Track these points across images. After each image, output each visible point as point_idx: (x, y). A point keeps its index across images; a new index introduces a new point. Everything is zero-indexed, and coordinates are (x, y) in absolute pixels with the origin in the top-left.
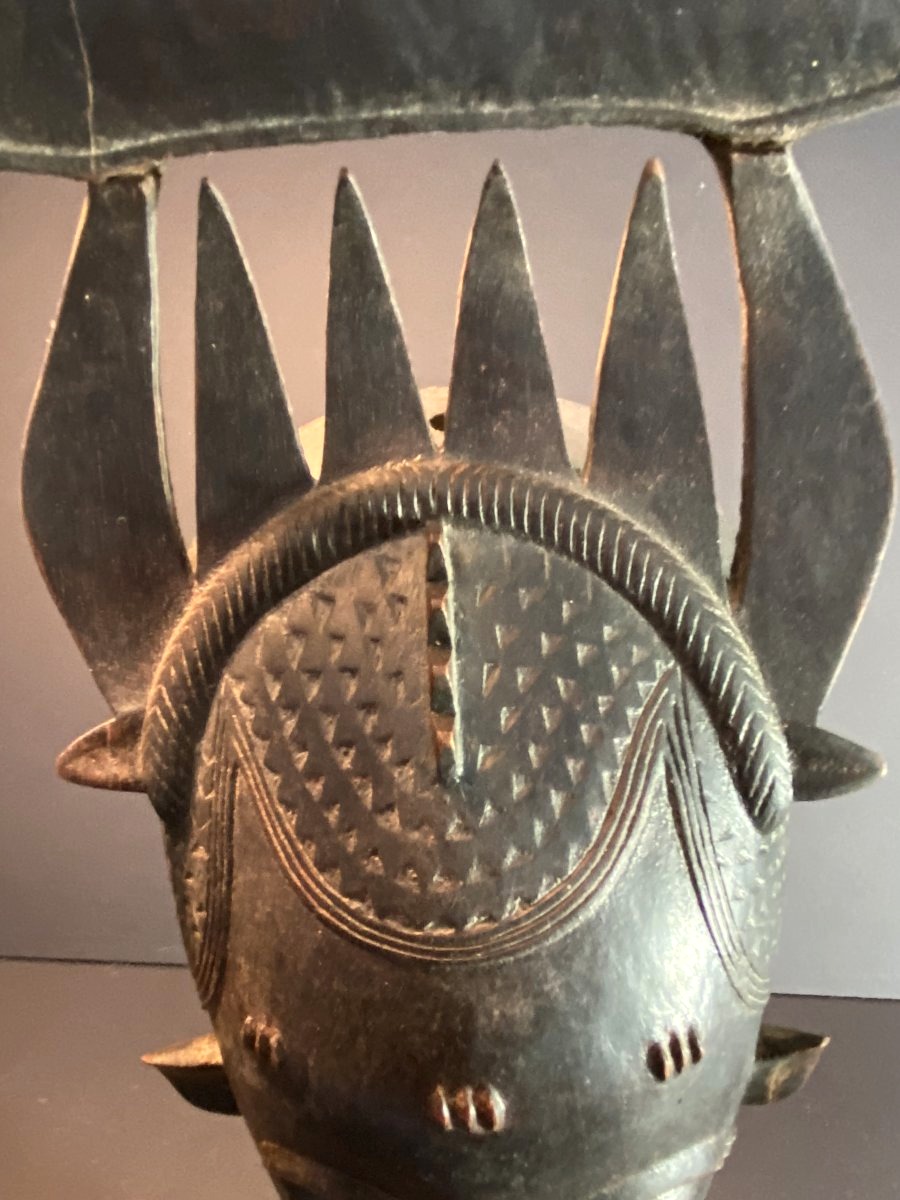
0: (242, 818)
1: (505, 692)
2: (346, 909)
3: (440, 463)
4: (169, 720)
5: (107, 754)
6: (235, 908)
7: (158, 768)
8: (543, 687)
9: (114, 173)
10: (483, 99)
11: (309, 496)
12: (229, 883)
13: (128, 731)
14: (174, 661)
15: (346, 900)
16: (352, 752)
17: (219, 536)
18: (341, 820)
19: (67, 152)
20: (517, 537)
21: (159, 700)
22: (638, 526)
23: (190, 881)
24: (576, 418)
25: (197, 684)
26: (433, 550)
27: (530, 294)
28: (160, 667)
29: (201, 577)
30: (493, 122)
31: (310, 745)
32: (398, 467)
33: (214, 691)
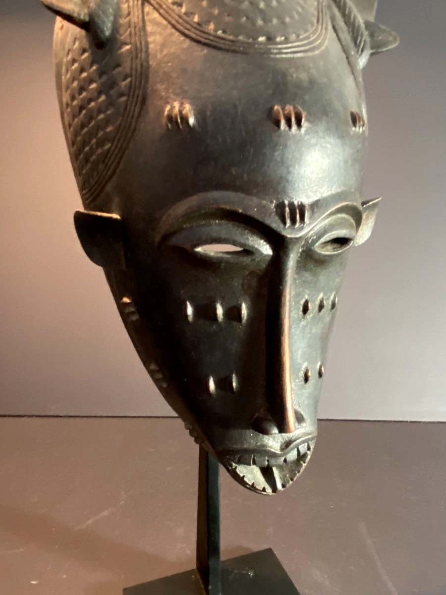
2: (218, 37)
15: (217, 34)
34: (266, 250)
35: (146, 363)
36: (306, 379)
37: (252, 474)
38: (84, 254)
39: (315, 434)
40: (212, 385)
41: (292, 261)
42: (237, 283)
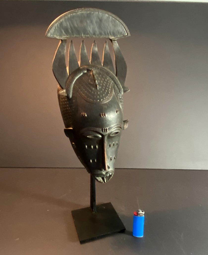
0: (78, 96)
8: (104, 82)
9: (64, 39)
34: (100, 136)
35: (78, 156)
36: (111, 159)
37: (100, 179)
38: (66, 136)
39: (114, 171)
40: (91, 161)
41: (106, 138)
42: (95, 142)
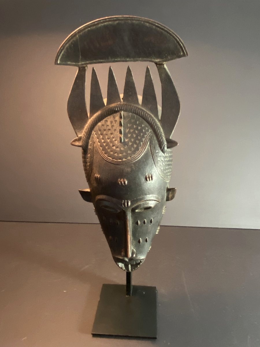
0: (95, 149)
1: (129, 132)
2: (108, 158)
3: (122, 103)
4: (85, 137)
5: (77, 142)
6: (94, 161)
7: (84, 143)
8: (134, 132)
9: (82, 66)
10: (127, 58)
11: (105, 107)
12: (93, 158)
13: (79, 139)
14: (86, 129)
15: (108, 157)
16: (109, 140)
17: (93, 112)
18: (108, 148)
19: (77, 64)
20: (132, 113)
21: (84, 134)
22: (148, 112)
23: (88, 160)
24: (140, 98)
25: (89, 132)
26: (121, 114)
27: (133, 81)
28: (84, 130)
29: (90, 118)
30: (129, 61)
31: (104, 139)
32: (117, 104)
33: (91, 133)
